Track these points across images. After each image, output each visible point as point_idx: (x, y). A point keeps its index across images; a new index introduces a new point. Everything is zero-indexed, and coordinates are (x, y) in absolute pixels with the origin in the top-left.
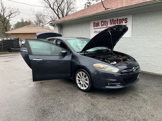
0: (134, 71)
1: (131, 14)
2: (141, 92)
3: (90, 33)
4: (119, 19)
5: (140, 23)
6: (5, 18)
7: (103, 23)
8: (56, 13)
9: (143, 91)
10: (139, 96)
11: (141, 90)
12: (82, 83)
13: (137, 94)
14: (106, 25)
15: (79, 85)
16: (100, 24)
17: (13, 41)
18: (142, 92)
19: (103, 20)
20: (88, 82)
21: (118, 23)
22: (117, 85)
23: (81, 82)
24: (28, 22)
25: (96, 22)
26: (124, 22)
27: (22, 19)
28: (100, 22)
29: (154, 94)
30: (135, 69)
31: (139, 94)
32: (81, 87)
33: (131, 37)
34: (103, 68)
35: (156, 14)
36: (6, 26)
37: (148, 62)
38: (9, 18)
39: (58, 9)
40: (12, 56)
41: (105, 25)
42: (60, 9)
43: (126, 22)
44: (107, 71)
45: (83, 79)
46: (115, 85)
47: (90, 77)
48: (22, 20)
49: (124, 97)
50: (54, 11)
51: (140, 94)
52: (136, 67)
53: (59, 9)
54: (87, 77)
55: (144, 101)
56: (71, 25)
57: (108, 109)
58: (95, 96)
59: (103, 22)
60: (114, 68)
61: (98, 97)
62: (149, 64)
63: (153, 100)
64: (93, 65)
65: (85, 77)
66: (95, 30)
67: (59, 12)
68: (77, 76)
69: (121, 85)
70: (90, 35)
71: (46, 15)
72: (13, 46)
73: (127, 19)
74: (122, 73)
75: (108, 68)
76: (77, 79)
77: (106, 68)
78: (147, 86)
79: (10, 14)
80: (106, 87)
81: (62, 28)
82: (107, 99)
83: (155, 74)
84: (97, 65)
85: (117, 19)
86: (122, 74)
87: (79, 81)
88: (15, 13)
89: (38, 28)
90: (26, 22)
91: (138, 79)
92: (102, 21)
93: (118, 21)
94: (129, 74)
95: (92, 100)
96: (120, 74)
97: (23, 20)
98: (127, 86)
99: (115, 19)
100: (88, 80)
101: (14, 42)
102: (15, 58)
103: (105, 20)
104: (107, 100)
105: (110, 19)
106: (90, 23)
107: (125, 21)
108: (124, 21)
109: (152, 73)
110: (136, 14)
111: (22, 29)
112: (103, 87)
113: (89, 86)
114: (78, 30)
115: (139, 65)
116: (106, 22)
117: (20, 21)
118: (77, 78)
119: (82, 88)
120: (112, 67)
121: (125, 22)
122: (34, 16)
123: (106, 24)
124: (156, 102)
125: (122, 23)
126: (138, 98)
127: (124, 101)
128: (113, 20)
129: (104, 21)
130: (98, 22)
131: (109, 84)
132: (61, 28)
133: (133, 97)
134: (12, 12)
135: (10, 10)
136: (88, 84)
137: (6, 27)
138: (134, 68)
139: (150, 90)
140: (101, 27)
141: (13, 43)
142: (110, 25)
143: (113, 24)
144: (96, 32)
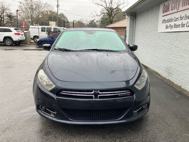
3: (158, 24)
6: (112, 11)
7: (173, 5)
16: (170, 8)
25: (166, 4)
28: (170, 3)
41: (176, 8)
46: (50, 113)
59: (174, 3)
66: (164, 18)
70: (157, 27)
86: (57, 97)
92: (174, 1)
114: (147, 19)
116: (177, 3)
129: (176, 1)
130: (168, 3)
137: (112, 21)
140: (170, 11)
142: (182, 6)
143: (186, 5)
144: (164, 21)
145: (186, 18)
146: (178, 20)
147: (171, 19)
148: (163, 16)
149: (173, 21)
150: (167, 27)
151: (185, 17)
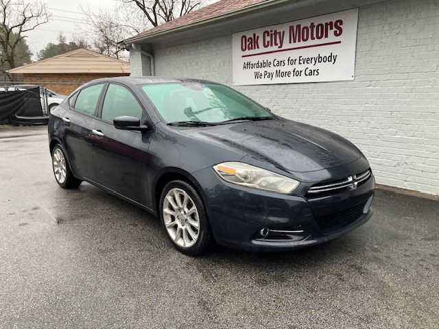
0: (352, 187)
1: (353, 7)
2: (375, 257)
3: (232, 70)
4: (316, 24)
5: (383, 35)
6: (9, 32)
7: (268, 39)
8: (149, 18)
9: (380, 255)
10: (367, 272)
11: (376, 250)
12: (180, 226)
13: (359, 265)
14: (279, 45)
15: (171, 232)
16: (260, 42)
17: (23, 95)
18: (377, 259)
19: (268, 29)
20: (196, 224)
21: (315, 36)
22: (292, 236)
23: (177, 222)
24: (77, 43)
25: (249, 35)
26: (331, 33)
27: (61, 36)
28: (260, 33)
29: (417, 266)
30: (356, 183)
31: (367, 267)
32: (177, 239)
33: (353, 79)
34: (246, 178)
35: (432, 5)
36: (12, 53)
37: (402, 158)
38: (21, 31)
39: (157, 6)
40: (15, 137)
41: (276, 44)
42: (161, 7)
43: (338, 32)
44: (258, 187)
45: (182, 212)
46: (285, 237)
47: (203, 209)
48: (62, 39)
49: (316, 276)
50: (145, 12)
51: (372, 267)
52: (357, 176)
53: (159, 5)
54: (194, 207)
55: (383, 292)
56: (179, 48)
57: (251, 323)
58: (220, 271)
59: (268, 36)
60: (281, 179)
61: (229, 273)
62: (405, 166)
63: (413, 290)
64: (214, 167)
65: (189, 206)
66: (247, 60)
67: (157, 16)
68: (166, 204)
69: (304, 236)
70: (231, 76)
71: (122, 23)
72: (22, 108)
73: (341, 23)
74: (308, 196)
75: (263, 179)
76: (166, 214)
77: (255, 179)
78: (395, 237)
79: (21, 19)
80: (255, 242)
81: (154, 57)
82: (258, 282)
83: (423, 197)
84: (225, 168)
85: (312, 24)
86: (309, 200)
87: (173, 218)
88: (35, 18)
89: (97, 59)
90: (73, 44)
91: (366, 214)
92: (267, 32)
93: (315, 29)
94: (335, 198)
95: (205, 287)
96: (303, 200)
97: (64, 39)
98: (326, 239)
99: (306, 23)
100: (197, 217)
101: (25, 99)
102: (19, 144)
103: (274, 28)
104: (257, 288)
105: (291, 24)
106: (231, 40)
107: (334, 29)
108: (331, 28)
109: (413, 194)
110: (368, 6)
111: (52, 63)
112: (244, 244)
113: (202, 238)
114: (196, 60)
115: (370, 169)
116: (278, 36)
117: (57, 43)
118: (166, 210)
119: (180, 243)
120: (274, 176)
121: (335, 32)
122: (90, 27)
123: (278, 42)
124: (422, 299)
125: (326, 36)
126: (361, 282)
127: (312, 291)
128: (299, 27)
129: (273, 32)
130: (254, 34)
131: (265, 232)
132: (150, 56)
133: (345, 275)
134: (28, 15)
135: (21, 8)
136: (199, 229)
137: (12, 57)
138: (350, 179)
139: (406, 251)
140: (262, 49)
141: (23, 100)
142: (290, 43)
143: (299, 41)
144: (248, 66)
145: (301, 62)
146: (282, 64)
147: (265, 61)
148: (243, 56)
149: (272, 65)
150: (257, 75)
151: (300, 60)
